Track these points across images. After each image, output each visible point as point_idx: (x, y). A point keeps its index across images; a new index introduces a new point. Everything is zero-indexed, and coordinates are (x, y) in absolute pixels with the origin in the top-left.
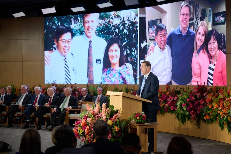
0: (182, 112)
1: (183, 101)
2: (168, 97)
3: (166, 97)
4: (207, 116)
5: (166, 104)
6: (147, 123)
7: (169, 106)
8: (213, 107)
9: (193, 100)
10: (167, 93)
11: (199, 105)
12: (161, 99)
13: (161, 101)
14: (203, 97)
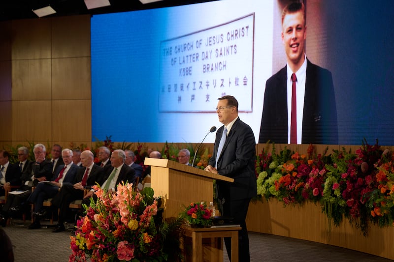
0: (332, 200)
1: (336, 177)
2: (310, 169)
3: (306, 170)
4: (377, 210)
5: (305, 183)
6: (215, 227)
7: (311, 188)
8: (388, 191)
9: (354, 176)
10: (309, 162)
11: (364, 186)
12: (298, 174)
13: (296, 176)
14: (372, 171)
